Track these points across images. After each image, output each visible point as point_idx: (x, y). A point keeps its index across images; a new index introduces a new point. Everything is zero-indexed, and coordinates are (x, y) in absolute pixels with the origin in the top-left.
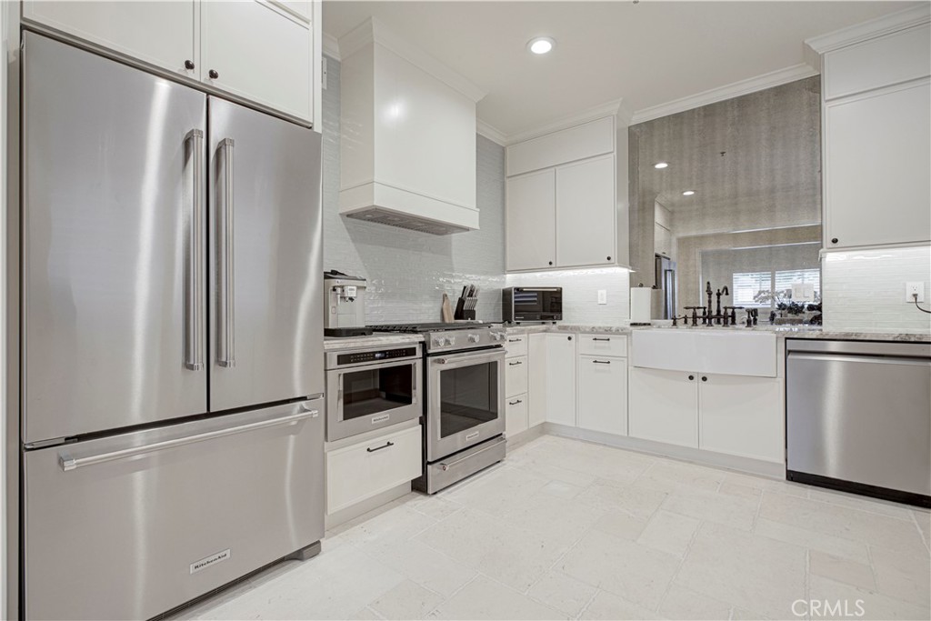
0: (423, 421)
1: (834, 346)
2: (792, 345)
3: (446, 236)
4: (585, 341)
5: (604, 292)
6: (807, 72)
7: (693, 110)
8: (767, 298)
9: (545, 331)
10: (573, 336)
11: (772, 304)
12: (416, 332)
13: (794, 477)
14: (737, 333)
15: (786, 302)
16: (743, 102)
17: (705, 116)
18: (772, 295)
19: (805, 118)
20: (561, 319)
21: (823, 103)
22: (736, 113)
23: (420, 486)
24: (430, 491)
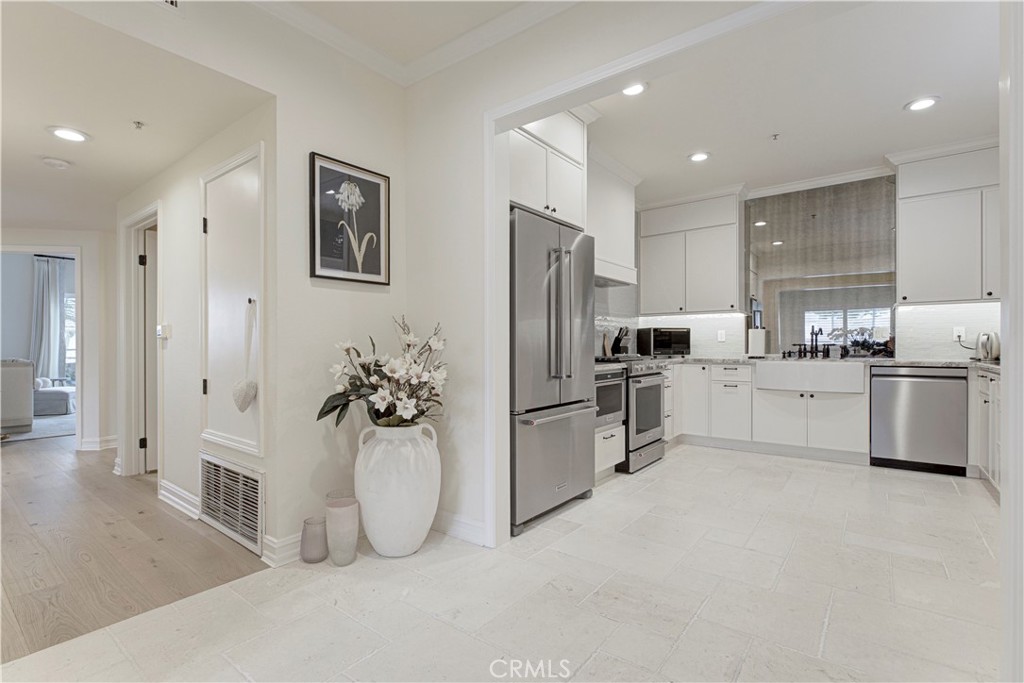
0: (626, 423)
1: (903, 371)
2: (875, 371)
3: (605, 289)
4: (718, 371)
5: (723, 332)
6: (887, 172)
7: (798, 192)
8: (840, 336)
9: (682, 363)
10: (707, 366)
11: (845, 340)
12: (620, 362)
13: (877, 462)
14: (834, 363)
15: (860, 339)
16: (837, 189)
17: (808, 197)
18: (845, 332)
19: (884, 205)
20: (689, 353)
21: (897, 200)
22: (832, 197)
23: (622, 468)
24: (631, 471)
